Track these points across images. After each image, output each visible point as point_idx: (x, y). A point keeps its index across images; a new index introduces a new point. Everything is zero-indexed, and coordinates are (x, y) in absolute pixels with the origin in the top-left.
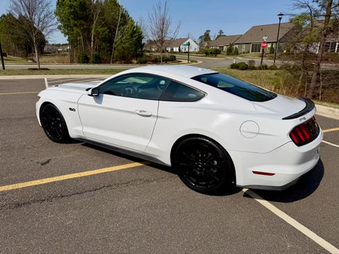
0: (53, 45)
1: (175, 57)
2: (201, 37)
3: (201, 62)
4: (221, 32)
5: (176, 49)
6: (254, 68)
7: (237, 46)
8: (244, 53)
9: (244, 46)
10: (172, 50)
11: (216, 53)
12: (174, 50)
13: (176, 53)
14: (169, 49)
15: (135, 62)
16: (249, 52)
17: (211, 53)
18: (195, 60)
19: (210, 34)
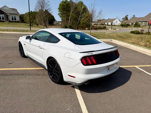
1: (106, 27)
2: (123, 18)
3: (118, 30)
4: (134, 16)
7: (140, 23)
8: (143, 26)
9: (144, 23)
10: (108, 24)
11: (128, 25)
12: (109, 24)
14: (106, 24)
15: (87, 29)
16: (146, 26)
17: (125, 26)
18: (115, 28)
19: (128, 17)
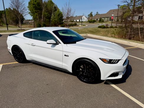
0: (27, 20)
1: (76, 24)
2: (89, 15)
3: (87, 26)
4: (97, 13)
5: (78, 21)
6: (108, 28)
7: (103, 19)
8: (106, 21)
9: (106, 18)
10: (76, 21)
11: (94, 22)
12: (77, 21)
13: (78, 22)
14: (75, 21)
15: (60, 26)
16: (108, 21)
17: (92, 22)
